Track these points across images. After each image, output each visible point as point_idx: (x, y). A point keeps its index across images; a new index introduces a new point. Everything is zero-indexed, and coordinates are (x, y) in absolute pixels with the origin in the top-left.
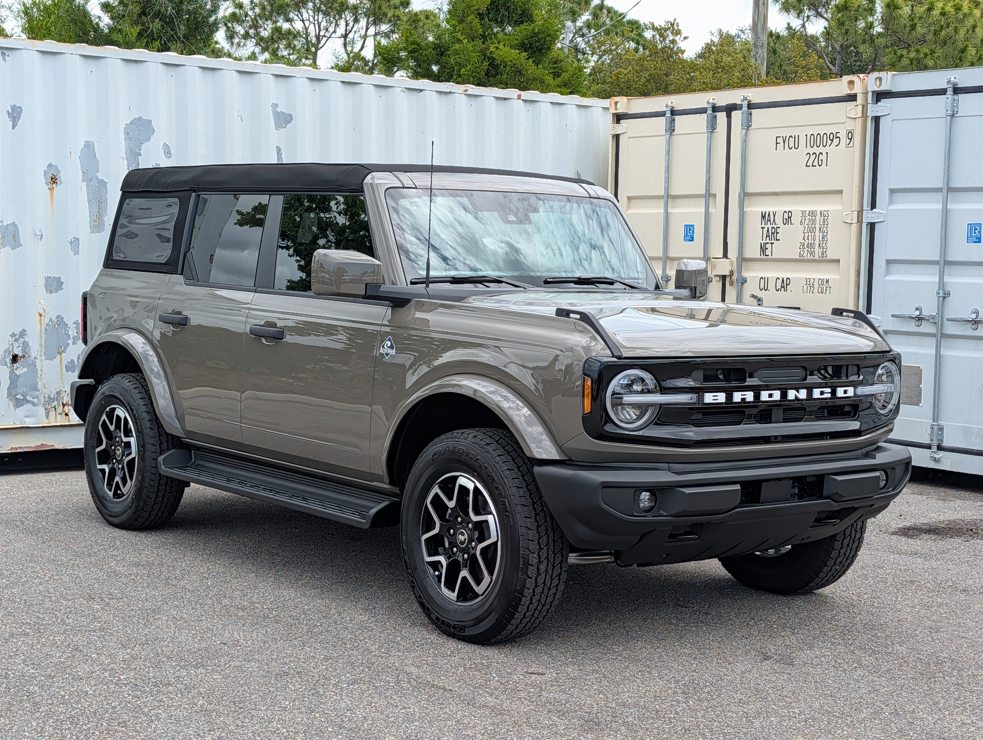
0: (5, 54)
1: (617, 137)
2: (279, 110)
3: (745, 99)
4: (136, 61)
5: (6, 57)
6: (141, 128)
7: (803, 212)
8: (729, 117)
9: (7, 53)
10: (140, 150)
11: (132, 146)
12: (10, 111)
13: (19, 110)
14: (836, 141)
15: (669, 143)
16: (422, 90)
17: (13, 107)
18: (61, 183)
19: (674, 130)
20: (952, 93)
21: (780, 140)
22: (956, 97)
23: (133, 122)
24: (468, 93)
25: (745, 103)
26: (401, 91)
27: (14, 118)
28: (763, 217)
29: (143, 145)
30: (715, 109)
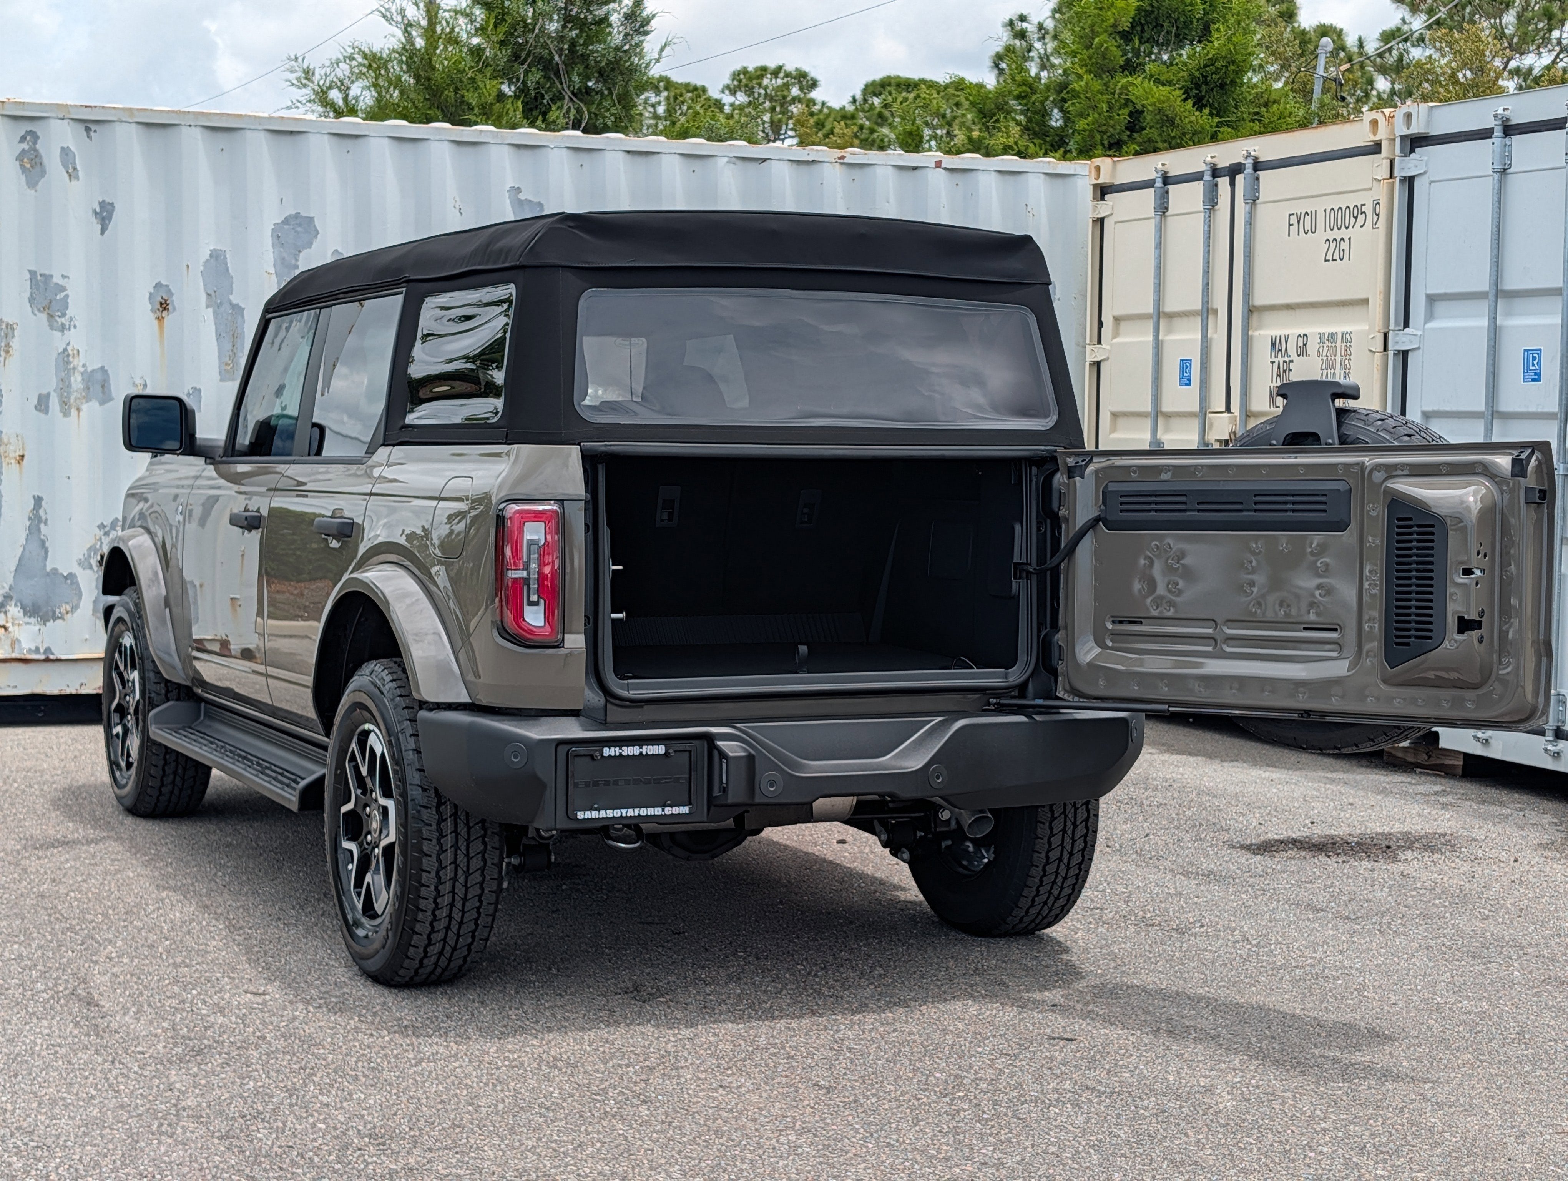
0: (90, 129)
1: (1100, 222)
2: (522, 196)
3: (1249, 155)
4: (291, 132)
5: (92, 134)
6: (299, 229)
7: (1321, 335)
8: (1232, 184)
9: (93, 127)
10: (297, 260)
11: (285, 254)
12: (98, 210)
13: (109, 207)
14: (1361, 218)
15: (1160, 230)
16: (765, 160)
17: (102, 204)
18: (174, 309)
19: (1167, 209)
20: (1501, 134)
21: (1294, 220)
22: (1507, 141)
23: (286, 221)
24: (846, 161)
25: (1249, 163)
26: (728, 162)
27: (103, 219)
28: (1273, 344)
29: (301, 254)
30: (1216, 172)
